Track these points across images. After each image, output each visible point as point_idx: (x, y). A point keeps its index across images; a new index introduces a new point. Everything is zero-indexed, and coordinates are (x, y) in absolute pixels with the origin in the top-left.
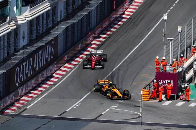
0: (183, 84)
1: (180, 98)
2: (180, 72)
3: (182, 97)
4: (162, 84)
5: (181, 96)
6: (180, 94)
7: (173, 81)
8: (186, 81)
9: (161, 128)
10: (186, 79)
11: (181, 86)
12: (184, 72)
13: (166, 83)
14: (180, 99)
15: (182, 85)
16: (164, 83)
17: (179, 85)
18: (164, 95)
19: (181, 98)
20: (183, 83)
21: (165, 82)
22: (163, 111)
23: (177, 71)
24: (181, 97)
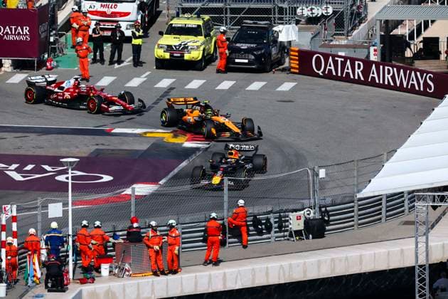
0: (52, 34)
1: (46, 65)
2: (45, 6)
3: (51, 65)
4: (4, 35)
5: (47, 61)
6: (46, 56)
7: (28, 28)
8: (59, 27)
9: (5, 137)
10: (59, 23)
11: (47, 38)
12: (54, 5)
13: (13, 33)
14: (47, 69)
15: (51, 36)
16: (7, 33)
17: (42, 37)
18: (10, 61)
19: (49, 67)
20: (52, 31)
21: (11, 29)
22: (8, 97)
23: (37, 5)
24: (48, 64)
